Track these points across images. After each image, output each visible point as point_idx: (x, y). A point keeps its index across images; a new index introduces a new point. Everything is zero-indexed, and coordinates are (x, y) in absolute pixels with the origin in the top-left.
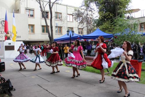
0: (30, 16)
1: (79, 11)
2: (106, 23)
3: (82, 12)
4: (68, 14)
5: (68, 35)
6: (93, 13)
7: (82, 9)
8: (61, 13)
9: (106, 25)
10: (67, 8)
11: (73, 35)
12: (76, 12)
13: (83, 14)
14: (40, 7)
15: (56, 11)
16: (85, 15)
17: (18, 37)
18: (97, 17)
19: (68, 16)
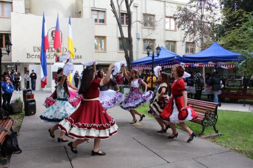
0: (98, 21)
1: (185, 10)
2: (232, 32)
3: (193, 12)
4: (167, 17)
5: (148, 54)
6: (215, 14)
7: (191, 7)
8: (154, 16)
9: (232, 35)
10: (165, 6)
11: (158, 55)
12: (181, 12)
13: (194, 16)
14: (111, 5)
15: (144, 12)
16: (198, 17)
17: (77, 57)
18: (219, 19)
19: (168, 20)
